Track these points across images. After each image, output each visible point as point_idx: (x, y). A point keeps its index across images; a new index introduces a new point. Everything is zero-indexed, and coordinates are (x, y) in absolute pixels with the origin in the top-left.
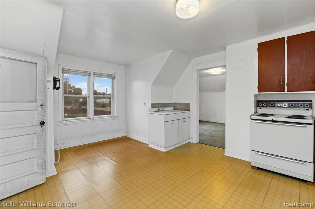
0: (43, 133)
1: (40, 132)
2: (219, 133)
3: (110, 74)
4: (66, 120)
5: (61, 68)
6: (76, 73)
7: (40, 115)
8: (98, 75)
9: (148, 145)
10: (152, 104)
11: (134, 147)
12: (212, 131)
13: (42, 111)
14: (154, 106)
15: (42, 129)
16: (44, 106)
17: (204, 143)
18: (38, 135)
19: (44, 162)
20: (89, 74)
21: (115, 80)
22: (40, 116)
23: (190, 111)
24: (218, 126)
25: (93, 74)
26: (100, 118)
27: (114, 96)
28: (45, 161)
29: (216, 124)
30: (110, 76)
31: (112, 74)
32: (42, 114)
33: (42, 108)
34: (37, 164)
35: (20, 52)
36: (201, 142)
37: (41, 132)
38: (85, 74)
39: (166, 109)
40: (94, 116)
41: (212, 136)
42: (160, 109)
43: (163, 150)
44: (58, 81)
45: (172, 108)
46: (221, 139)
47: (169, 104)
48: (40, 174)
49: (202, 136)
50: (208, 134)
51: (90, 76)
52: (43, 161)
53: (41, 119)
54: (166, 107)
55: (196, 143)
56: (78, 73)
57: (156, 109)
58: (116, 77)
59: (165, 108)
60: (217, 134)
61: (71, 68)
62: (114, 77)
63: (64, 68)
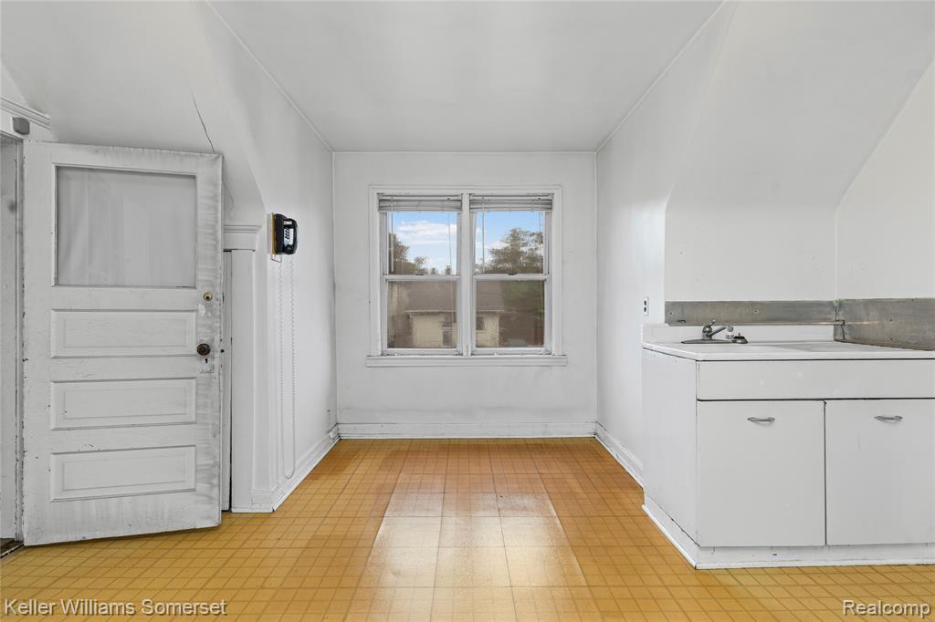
0: (211, 378)
1: (202, 375)
3: (531, 192)
5: (376, 195)
6: (418, 206)
7: (204, 326)
8: (489, 202)
10: (670, 306)
13: (210, 315)
14: (679, 314)
15: (206, 367)
16: (214, 298)
18: (197, 384)
19: (213, 466)
20: (458, 204)
21: (556, 214)
22: (204, 330)
25: (471, 202)
26: (496, 356)
27: (550, 277)
28: (215, 462)
30: (533, 202)
31: (540, 192)
32: (209, 322)
33: (207, 307)
34: (196, 466)
35: (152, 151)
37: (207, 375)
38: (445, 203)
40: (477, 349)
42: (714, 328)
44: (289, 227)
45: (825, 331)
48: (202, 498)
51: (460, 208)
52: (211, 462)
53: (204, 338)
56: (422, 203)
57: (696, 332)
58: (557, 203)
59: (765, 328)
61: (403, 192)
62: (551, 204)
63: (383, 195)
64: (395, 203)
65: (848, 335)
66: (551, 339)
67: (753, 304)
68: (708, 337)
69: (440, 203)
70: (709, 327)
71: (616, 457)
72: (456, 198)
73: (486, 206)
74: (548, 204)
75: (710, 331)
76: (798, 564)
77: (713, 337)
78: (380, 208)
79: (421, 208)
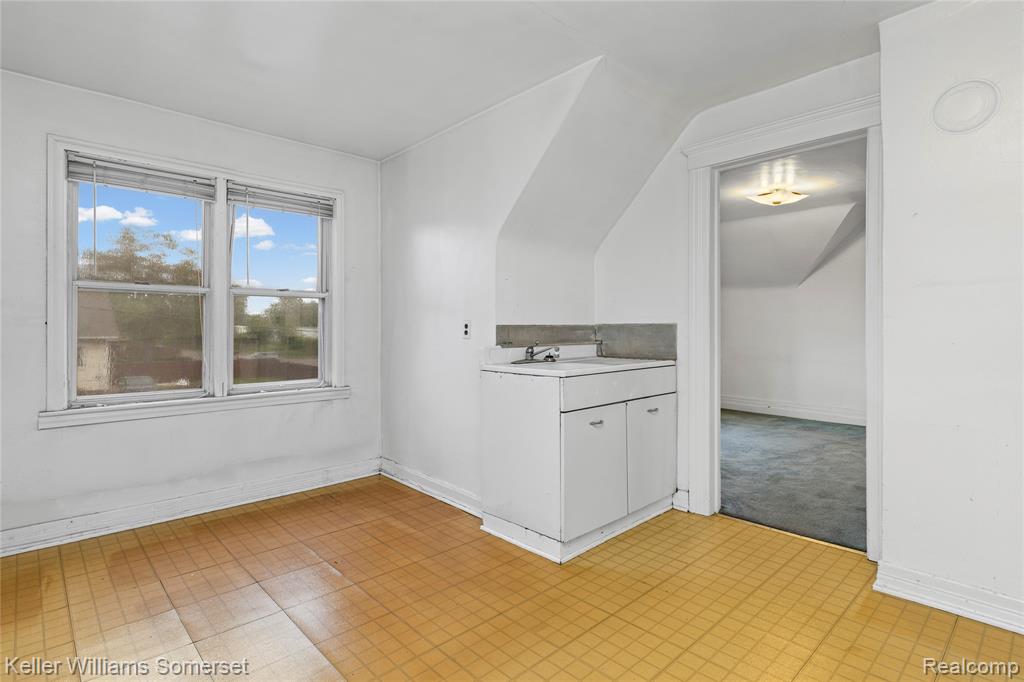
2: (802, 464)
4: (86, 404)
5: (62, 155)
8: (254, 195)
9: (480, 521)
10: (501, 329)
11: (412, 531)
12: (764, 452)
14: (507, 336)
17: (747, 513)
20: (209, 190)
21: (337, 222)
23: (675, 360)
24: (781, 430)
25: (229, 191)
26: (263, 393)
27: (331, 296)
29: (769, 420)
30: (311, 205)
31: (318, 195)
36: (729, 508)
38: (190, 186)
39: (565, 351)
40: (235, 386)
41: (776, 479)
42: (536, 349)
43: (554, 553)
45: (590, 350)
46: (820, 496)
47: (579, 332)
49: (729, 478)
50: (751, 469)
51: (212, 196)
54: (565, 341)
55: (707, 514)
56: (149, 179)
57: (520, 353)
58: (338, 210)
59: (562, 348)
60: (795, 469)
61: (116, 157)
62: (331, 210)
63: (77, 154)
64: (101, 172)
65: (604, 354)
66: (330, 369)
67: (552, 328)
68: (530, 358)
69: (180, 184)
70: (532, 348)
71: (419, 489)
72: (207, 182)
73: (252, 200)
74: (328, 210)
75: (532, 353)
76: (613, 535)
77: (535, 358)
78: (69, 174)
79: (146, 186)
